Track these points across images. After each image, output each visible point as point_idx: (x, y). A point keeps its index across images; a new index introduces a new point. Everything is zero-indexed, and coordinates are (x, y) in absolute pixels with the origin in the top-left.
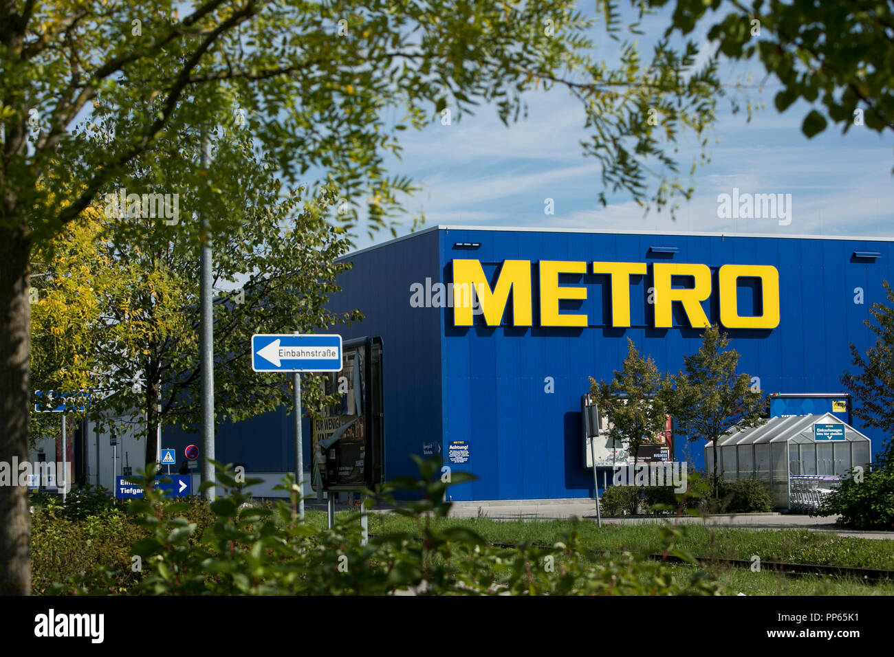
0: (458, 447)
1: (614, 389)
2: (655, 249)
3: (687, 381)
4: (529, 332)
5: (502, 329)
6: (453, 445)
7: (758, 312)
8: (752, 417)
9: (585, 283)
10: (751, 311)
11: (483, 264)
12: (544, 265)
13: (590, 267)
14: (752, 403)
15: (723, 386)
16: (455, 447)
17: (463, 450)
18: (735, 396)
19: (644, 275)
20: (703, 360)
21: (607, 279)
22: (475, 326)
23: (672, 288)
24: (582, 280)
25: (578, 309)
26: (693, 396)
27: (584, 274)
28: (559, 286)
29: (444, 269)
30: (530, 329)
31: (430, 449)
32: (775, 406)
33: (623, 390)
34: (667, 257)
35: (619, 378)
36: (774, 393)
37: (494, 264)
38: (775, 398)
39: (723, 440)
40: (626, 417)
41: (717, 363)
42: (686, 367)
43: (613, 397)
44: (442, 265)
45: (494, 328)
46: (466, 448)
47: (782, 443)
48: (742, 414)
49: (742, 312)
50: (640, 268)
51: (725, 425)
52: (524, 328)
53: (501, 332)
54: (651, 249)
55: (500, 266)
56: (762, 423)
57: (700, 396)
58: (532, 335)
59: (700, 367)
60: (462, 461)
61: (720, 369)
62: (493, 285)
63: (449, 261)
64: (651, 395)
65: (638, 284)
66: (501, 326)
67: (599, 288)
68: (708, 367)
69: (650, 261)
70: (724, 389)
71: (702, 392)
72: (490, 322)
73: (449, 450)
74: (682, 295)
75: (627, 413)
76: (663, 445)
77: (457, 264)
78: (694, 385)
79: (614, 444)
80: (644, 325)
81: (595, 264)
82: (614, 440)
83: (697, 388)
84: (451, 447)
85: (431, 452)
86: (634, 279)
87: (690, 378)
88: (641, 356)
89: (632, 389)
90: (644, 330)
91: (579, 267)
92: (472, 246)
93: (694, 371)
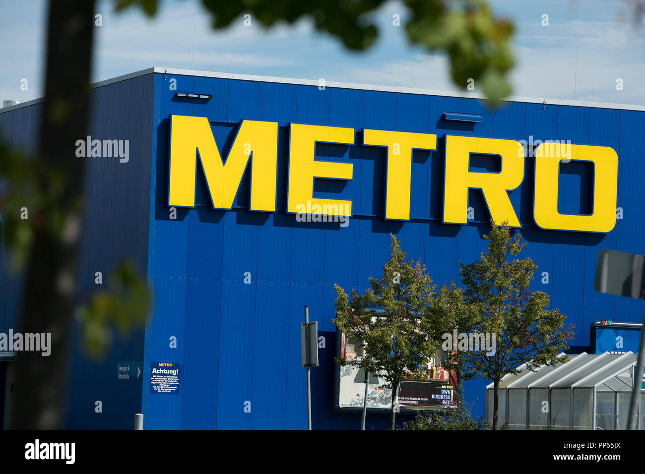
0: (164, 371)
1: (368, 303)
2: (450, 116)
3: (462, 298)
4: (271, 220)
5: (234, 214)
6: (158, 368)
7: (587, 208)
8: (549, 351)
9: (351, 157)
10: (578, 208)
11: (213, 124)
12: (296, 130)
13: (359, 136)
14: (548, 333)
15: (510, 307)
16: (161, 371)
17: (171, 375)
18: (527, 321)
19: (433, 151)
20: (486, 270)
21: (381, 153)
22: (196, 207)
23: (470, 170)
24: (348, 153)
25: (340, 192)
26: (469, 318)
27: (351, 145)
28: (316, 159)
29: (159, 127)
30: (272, 216)
31: (126, 373)
32: (602, 338)
33: (380, 304)
34: (466, 128)
35: (377, 288)
36: (603, 320)
37: (228, 125)
38: (603, 327)
39: (510, 380)
40: (380, 342)
41: (506, 276)
42: (462, 278)
43: (366, 313)
44: (157, 121)
45: (222, 211)
46: (175, 372)
47: (587, 390)
48: (535, 345)
49: (563, 208)
50: (428, 142)
51: (511, 359)
52: (264, 215)
53: (232, 217)
54: (444, 115)
55: (236, 127)
56: (563, 360)
57: (478, 319)
58: (275, 225)
59: (481, 278)
60: (169, 390)
61: (508, 283)
62: (224, 153)
63: (165, 116)
64: (419, 313)
65: (423, 162)
66: (233, 209)
67: (369, 165)
68: (492, 280)
69: (443, 131)
70: (513, 311)
71: (481, 312)
72: (217, 204)
73: (152, 375)
74: (483, 180)
75: (382, 336)
76: (445, 383)
77: (178, 122)
78: (471, 303)
79: (366, 377)
80: (428, 218)
81: (367, 132)
82: (367, 373)
83: (474, 307)
84: (154, 371)
85: (127, 377)
86: (418, 155)
87: (468, 293)
88: (408, 260)
89: (392, 304)
90: (428, 225)
91: (344, 136)
92: (199, 98)
93: (473, 285)
